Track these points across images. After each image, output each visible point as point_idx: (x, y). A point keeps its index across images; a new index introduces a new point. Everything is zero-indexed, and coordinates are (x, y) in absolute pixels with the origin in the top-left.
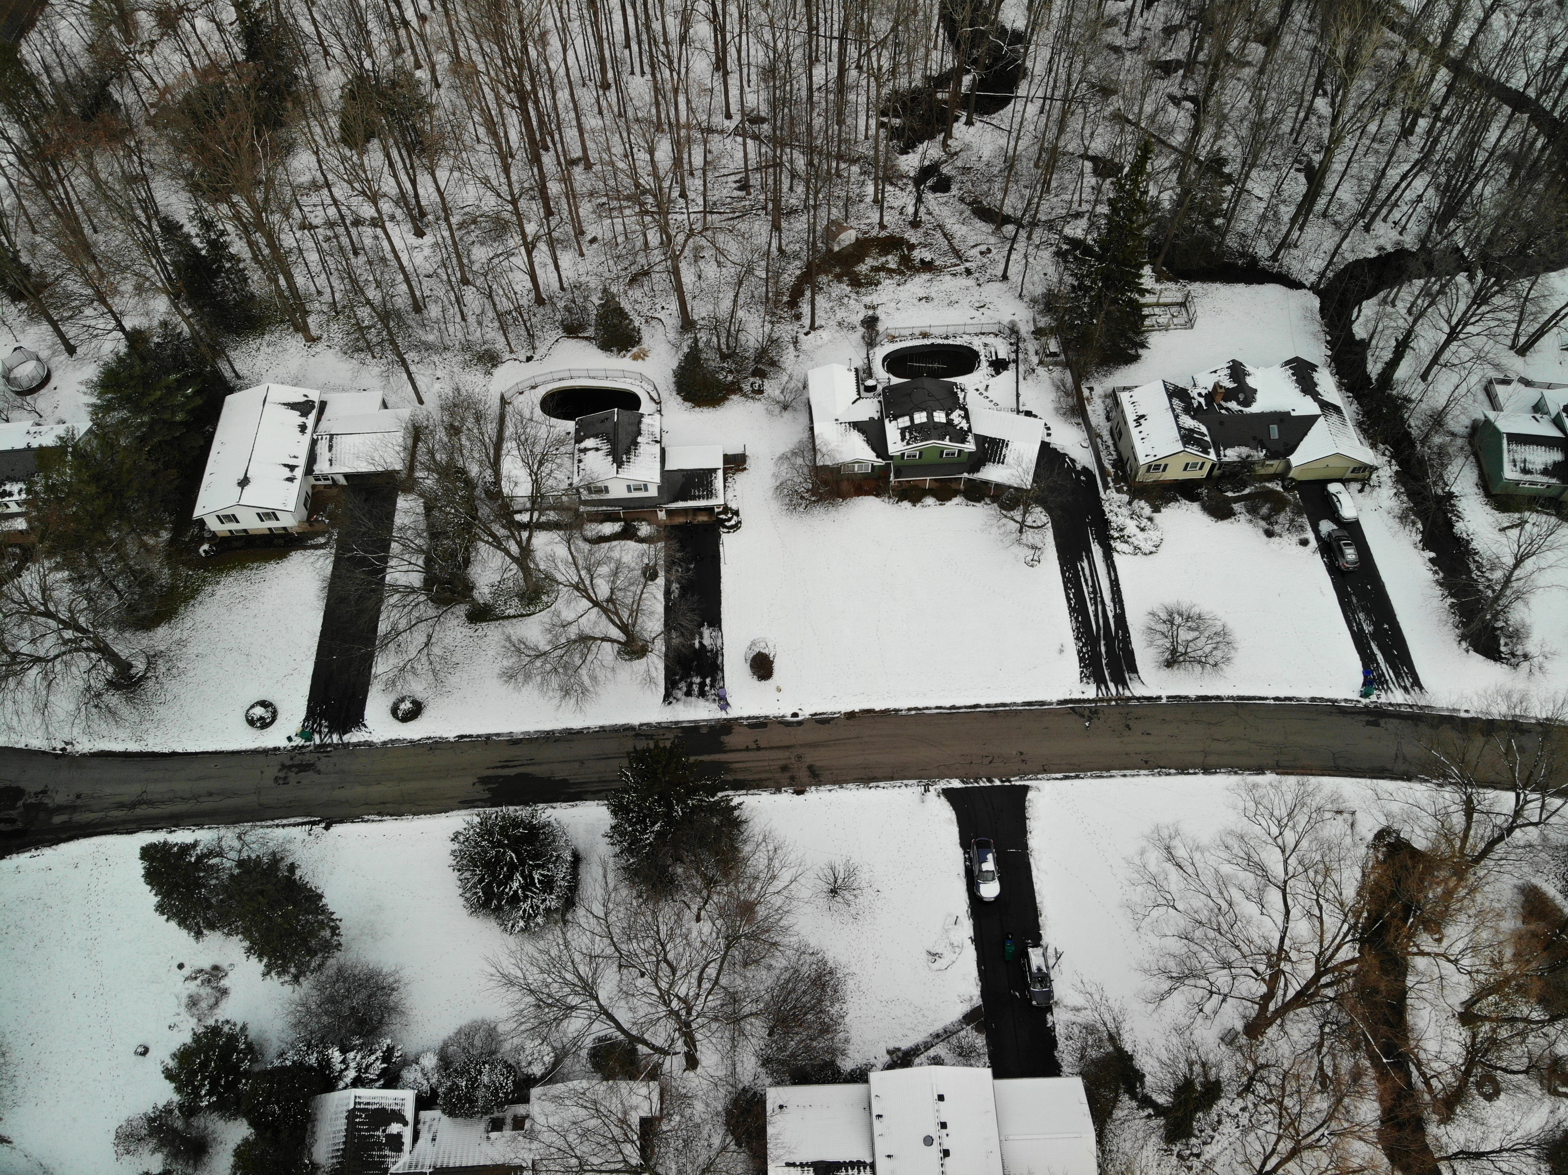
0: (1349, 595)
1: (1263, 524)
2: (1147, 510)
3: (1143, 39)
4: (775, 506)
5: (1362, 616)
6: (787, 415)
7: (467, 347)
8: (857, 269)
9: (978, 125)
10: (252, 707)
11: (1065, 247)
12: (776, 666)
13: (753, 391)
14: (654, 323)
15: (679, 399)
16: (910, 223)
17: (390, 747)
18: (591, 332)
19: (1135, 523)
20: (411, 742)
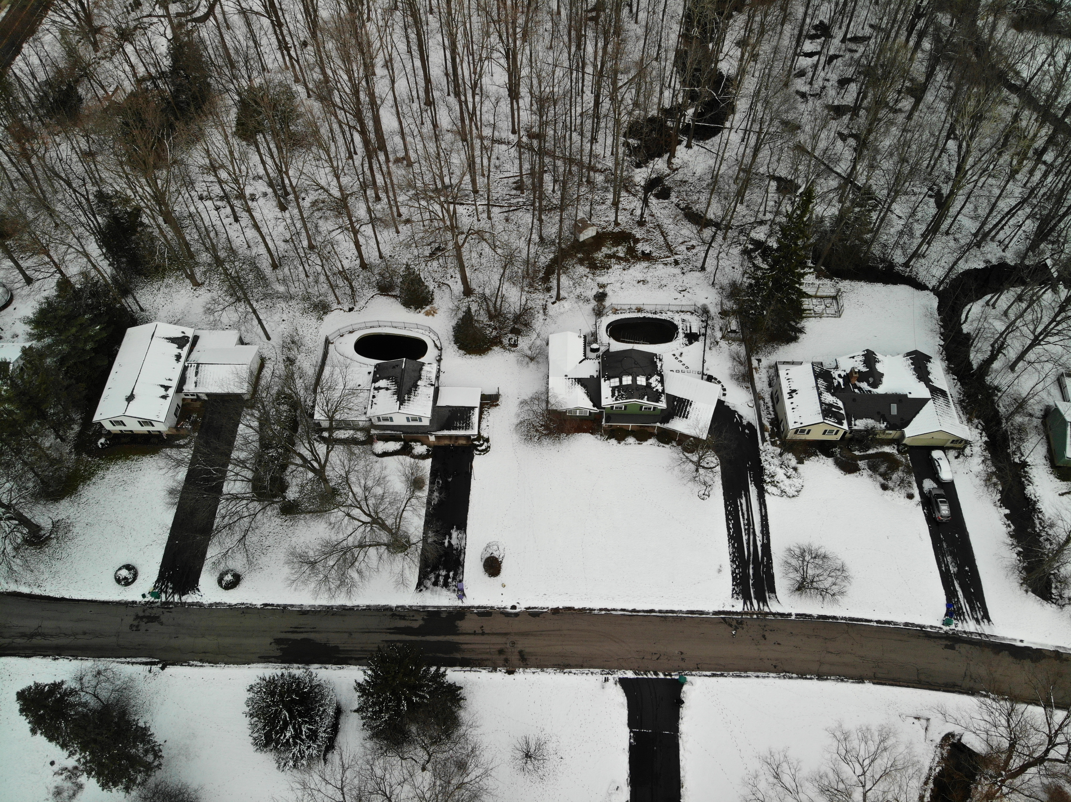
0: (941, 541)
1: (880, 479)
2: (793, 462)
3: (824, 88)
4: (515, 438)
5: (949, 559)
6: (532, 365)
7: (307, 298)
8: (596, 255)
9: (695, 148)
10: (120, 569)
11: (750, 246)
12: (504, 566)
13: (510, 345)
14: (444, 287)
15: (455, 347)
16: (638, 222)
17: (215, 608)
18: (397, 292)
19: (783, 471)
20: (230, 605)
